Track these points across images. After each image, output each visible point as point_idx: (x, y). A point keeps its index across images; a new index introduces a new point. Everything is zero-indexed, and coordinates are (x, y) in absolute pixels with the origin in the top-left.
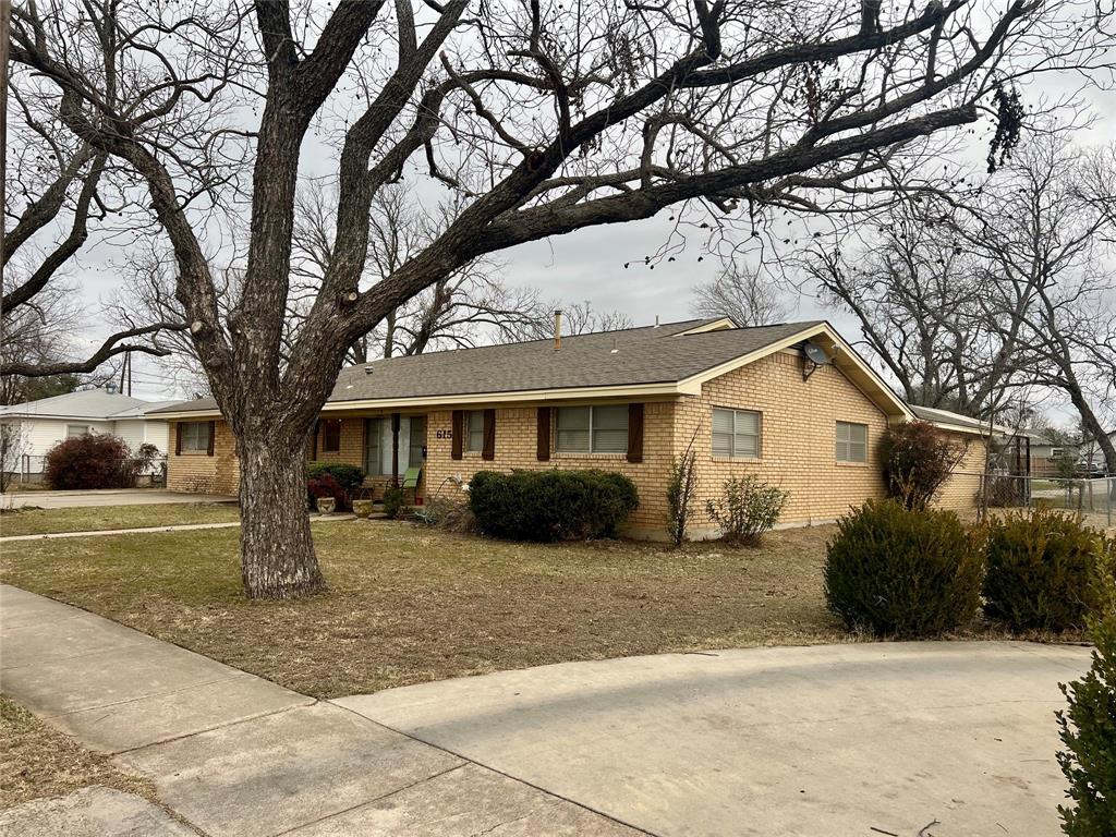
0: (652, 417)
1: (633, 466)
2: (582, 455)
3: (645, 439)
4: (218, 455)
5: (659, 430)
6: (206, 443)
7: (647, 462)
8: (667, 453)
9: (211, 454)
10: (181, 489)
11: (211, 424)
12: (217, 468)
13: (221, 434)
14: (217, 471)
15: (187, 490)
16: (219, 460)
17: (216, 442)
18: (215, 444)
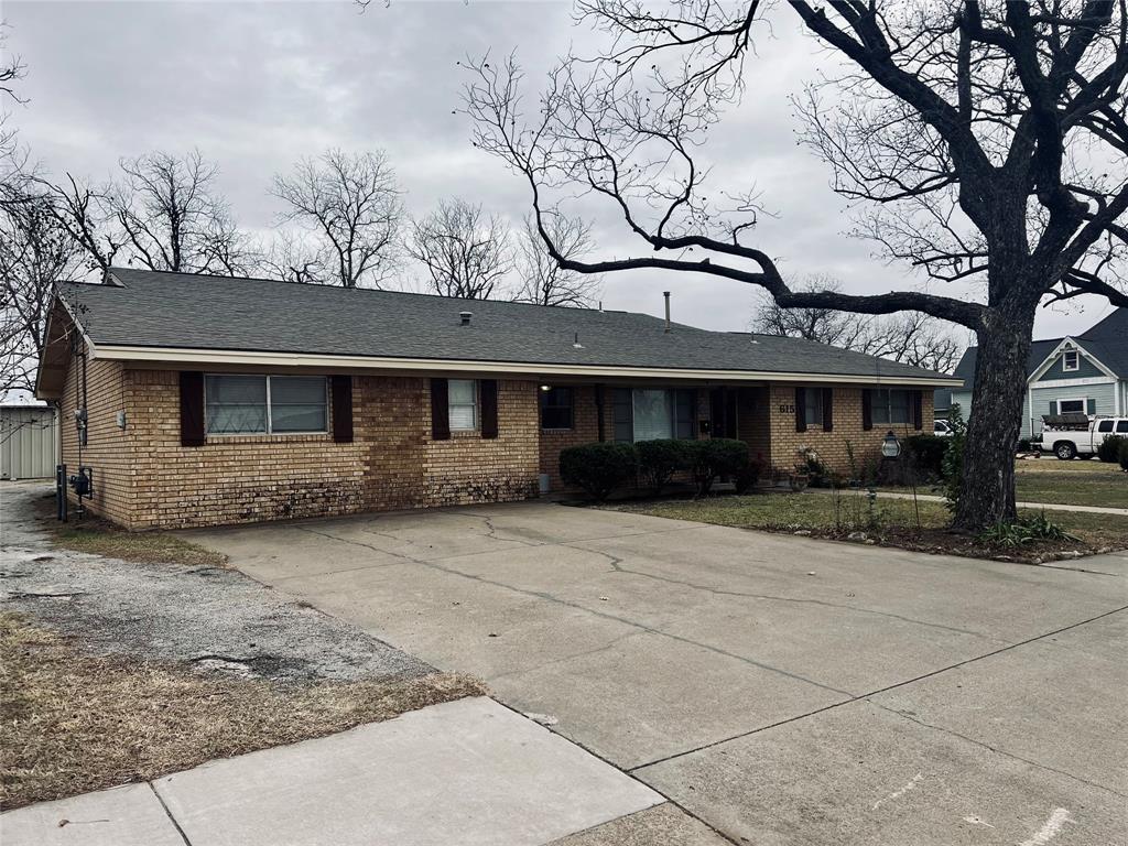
0: (925, 400)
3: (922, 414)
4: (368, 439)
5: (928, 408)
7: (923, 429)
9: (343, 435)
11: (340, 384)
12: (367, 464)
13: (373, 400)
14: (367, 468)
15: (243, 516)
16: (373, 449)
17: (358, 414)
18: (355, 419)
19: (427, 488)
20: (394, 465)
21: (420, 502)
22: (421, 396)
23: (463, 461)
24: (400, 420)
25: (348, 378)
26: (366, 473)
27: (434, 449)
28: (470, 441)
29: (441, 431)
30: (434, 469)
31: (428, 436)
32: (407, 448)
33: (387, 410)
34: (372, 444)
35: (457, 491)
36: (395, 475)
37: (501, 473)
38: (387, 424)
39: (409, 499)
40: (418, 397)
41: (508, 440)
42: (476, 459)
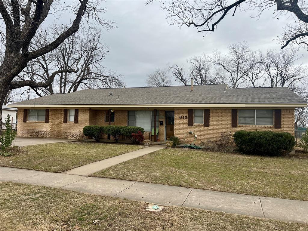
0: (285, 114)
1: (276, 129)
2: (253, 126)
3: (282, 121)
4: (51, 122)
5: (288, 118)
6: (44, 118)
7: (283, 128)
8: (291, 125)
9: (47, 121)
10: (26, 135)
11: (47, 110)
12: (51, 128)
13: (53, 114)
14: (51, 129)
15: (31, 136)
16: (52, 125)
17: (50, 117)
18: (49, 118)
19: (62, 134)
20: (56, 128)
21: (60, 137)
22: (62, 113)
23: (70, 128)
24: (58, 118)
25: (48, 110)
26: (51, 130)
27: (64, 125)
28: (72, 124)
29: (65, 121)
30: (64, 130)
31: (63, 123)
32: (59, 125)
33: (55, 116)
34: (52, 123)
35: (68, 135)
36: (56, 131)
37: (78, 132)
38: (55, 119)
39: (58, 136)
40: (61, 114)
41: (80, 124)
42: (73, 128)
